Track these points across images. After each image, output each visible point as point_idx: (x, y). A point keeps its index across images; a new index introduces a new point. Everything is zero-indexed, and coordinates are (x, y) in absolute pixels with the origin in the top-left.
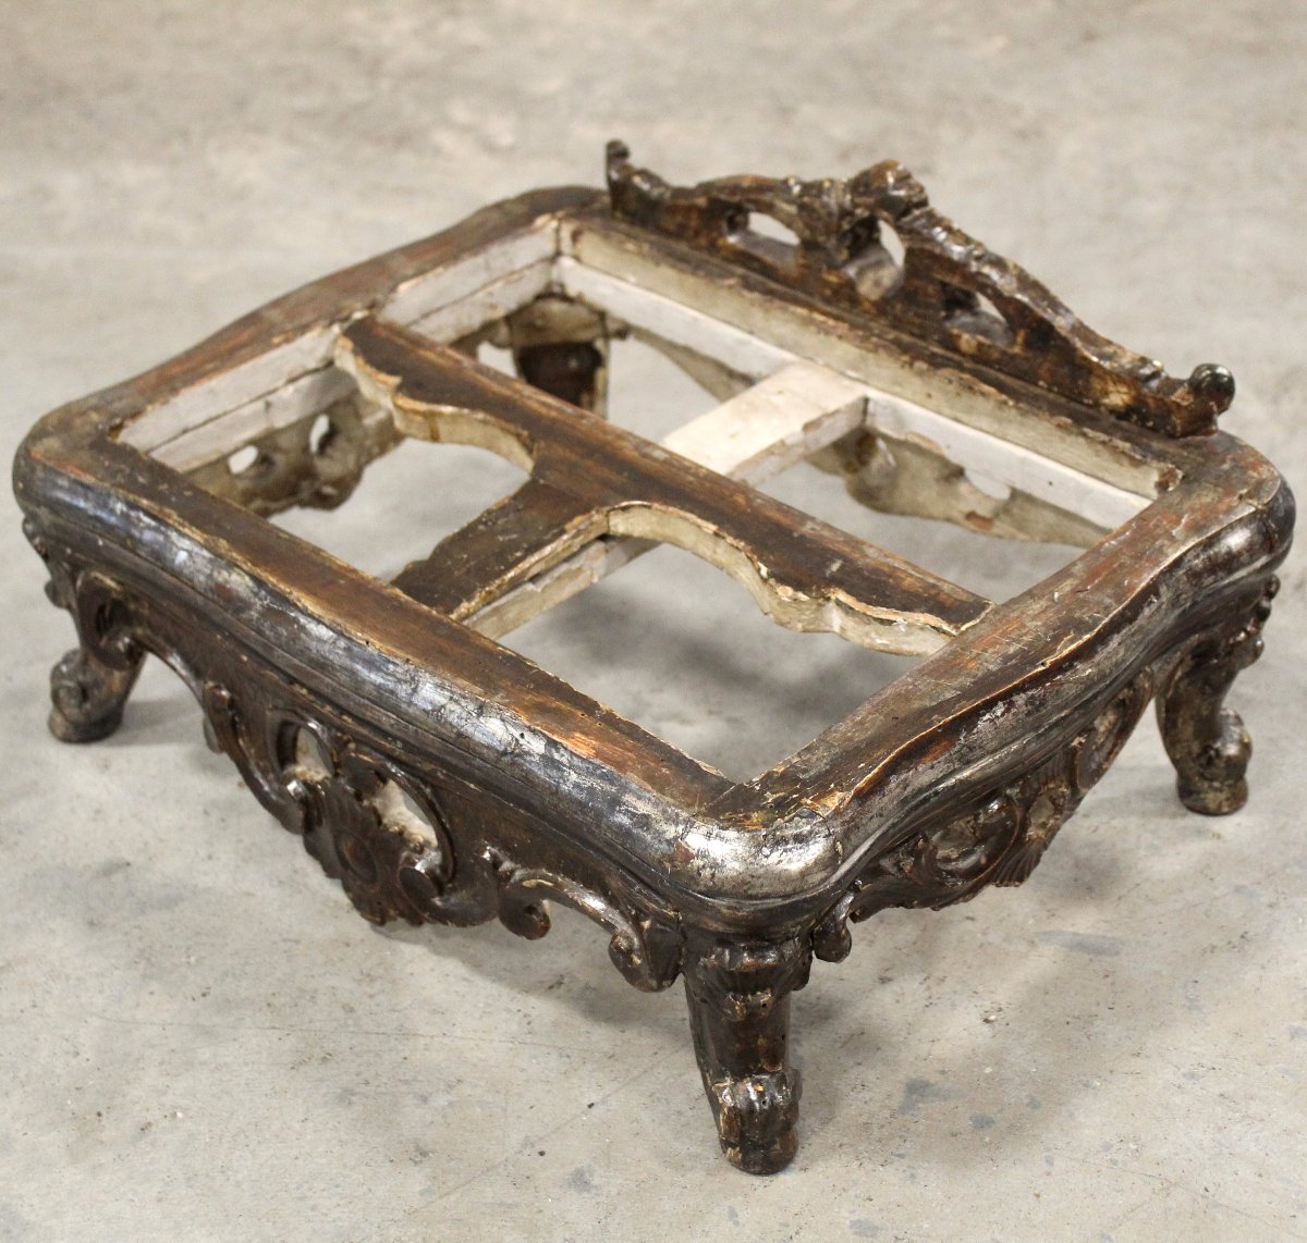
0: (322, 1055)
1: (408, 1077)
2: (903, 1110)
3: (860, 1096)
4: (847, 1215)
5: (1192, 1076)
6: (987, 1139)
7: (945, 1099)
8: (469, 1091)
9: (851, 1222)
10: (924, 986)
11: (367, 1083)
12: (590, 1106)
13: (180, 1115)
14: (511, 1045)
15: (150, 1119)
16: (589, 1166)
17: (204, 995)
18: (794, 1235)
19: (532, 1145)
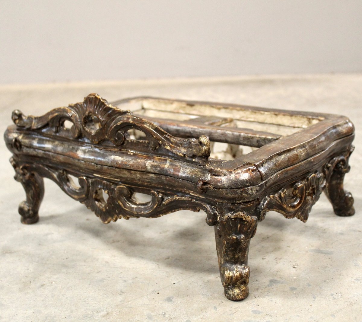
0: (98, 271)
1: (121, 276)
2: (268, 286)
3: (256, 283)
4: (251, 309)
5: (357, 280)
6: (295, 293)
7: (282, 284)
8: (139, 280)
9: (252, 310)
10: (275, 260)
11: (109, 277)
12: (174, 283)
13: (54, 283)
14: (153, 270)
15: (45, 283)
16: (172, 296)
17: (67, 259)
18: (234, 313)
19: (156, 292)
